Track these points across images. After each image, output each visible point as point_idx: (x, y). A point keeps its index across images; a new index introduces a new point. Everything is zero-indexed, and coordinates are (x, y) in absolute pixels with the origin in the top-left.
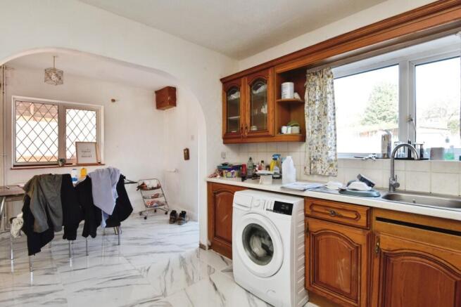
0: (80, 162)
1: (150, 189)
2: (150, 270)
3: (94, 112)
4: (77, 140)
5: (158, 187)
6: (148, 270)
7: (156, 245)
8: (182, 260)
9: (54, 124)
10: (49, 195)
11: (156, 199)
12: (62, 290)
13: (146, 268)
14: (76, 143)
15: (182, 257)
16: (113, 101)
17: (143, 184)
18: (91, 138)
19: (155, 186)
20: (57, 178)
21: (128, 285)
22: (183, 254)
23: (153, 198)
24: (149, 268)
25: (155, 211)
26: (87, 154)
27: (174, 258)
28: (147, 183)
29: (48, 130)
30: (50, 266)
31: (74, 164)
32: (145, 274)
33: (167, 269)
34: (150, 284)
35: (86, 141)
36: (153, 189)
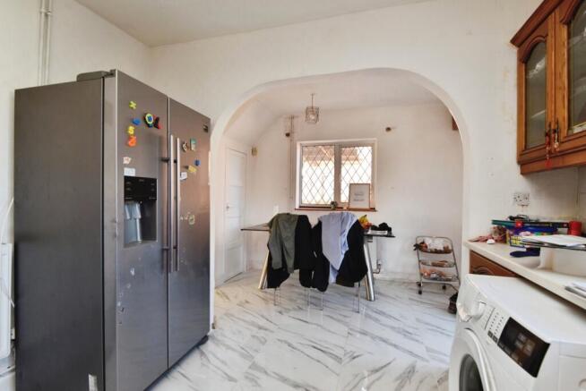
0: (352, 206)
1: (432, 252)
2: (356, 359)
3: (370, 148)
4: (352, 182)
5: (446, 251)
6: (354, 358)
7: (399, 332)
8: (411, 371)
9: (331, 165)
10: (284, 235)
11: (437, 269)
12: (272, 332)
13: (355, 355)
14: (351, 184)
15: (413, 367)
16: (388, 129)
17: (423, 243)
18: (366, 179)
19: (440, 247)
20: (292, 219)
21: (319, 361)
22: (420, 364)
23: (434, 265)
24: (358, 356)
25: (444, 288)
26: (359, 197)
27: (403, 362)
28: (428, 242)
29: (326, 172)
30: (287, 307)
31: (345, 208)
32: (346, 359)
33: (377, 371)
34: (338, 375)
35: (360, 182)
36: (437, 252)
